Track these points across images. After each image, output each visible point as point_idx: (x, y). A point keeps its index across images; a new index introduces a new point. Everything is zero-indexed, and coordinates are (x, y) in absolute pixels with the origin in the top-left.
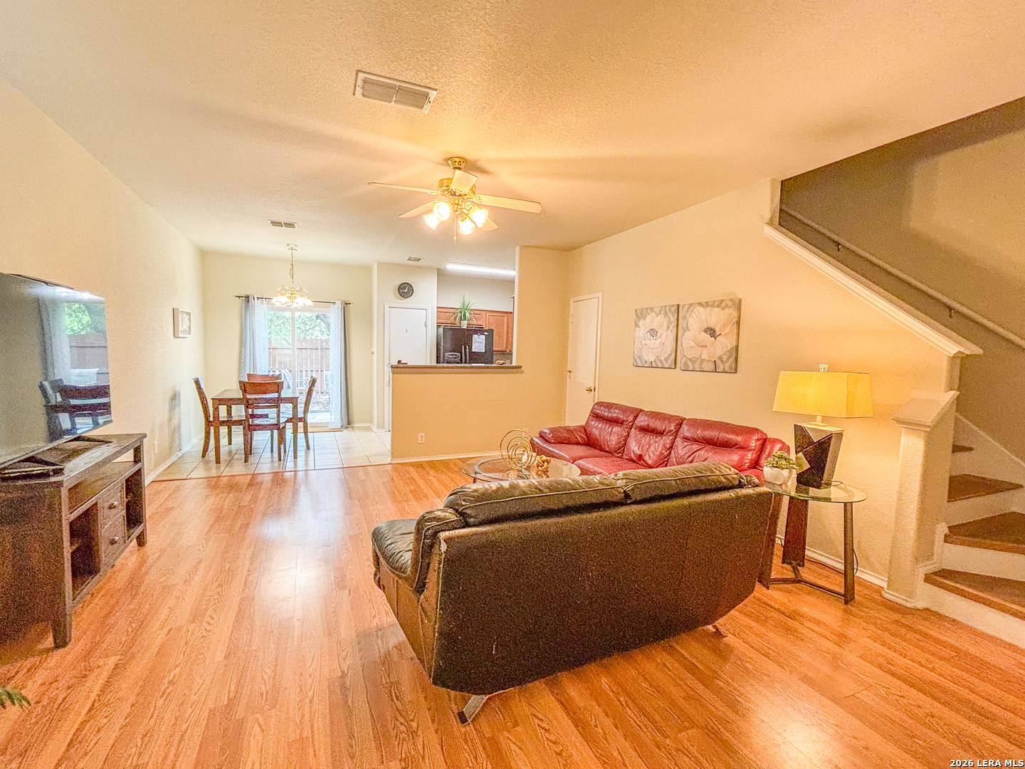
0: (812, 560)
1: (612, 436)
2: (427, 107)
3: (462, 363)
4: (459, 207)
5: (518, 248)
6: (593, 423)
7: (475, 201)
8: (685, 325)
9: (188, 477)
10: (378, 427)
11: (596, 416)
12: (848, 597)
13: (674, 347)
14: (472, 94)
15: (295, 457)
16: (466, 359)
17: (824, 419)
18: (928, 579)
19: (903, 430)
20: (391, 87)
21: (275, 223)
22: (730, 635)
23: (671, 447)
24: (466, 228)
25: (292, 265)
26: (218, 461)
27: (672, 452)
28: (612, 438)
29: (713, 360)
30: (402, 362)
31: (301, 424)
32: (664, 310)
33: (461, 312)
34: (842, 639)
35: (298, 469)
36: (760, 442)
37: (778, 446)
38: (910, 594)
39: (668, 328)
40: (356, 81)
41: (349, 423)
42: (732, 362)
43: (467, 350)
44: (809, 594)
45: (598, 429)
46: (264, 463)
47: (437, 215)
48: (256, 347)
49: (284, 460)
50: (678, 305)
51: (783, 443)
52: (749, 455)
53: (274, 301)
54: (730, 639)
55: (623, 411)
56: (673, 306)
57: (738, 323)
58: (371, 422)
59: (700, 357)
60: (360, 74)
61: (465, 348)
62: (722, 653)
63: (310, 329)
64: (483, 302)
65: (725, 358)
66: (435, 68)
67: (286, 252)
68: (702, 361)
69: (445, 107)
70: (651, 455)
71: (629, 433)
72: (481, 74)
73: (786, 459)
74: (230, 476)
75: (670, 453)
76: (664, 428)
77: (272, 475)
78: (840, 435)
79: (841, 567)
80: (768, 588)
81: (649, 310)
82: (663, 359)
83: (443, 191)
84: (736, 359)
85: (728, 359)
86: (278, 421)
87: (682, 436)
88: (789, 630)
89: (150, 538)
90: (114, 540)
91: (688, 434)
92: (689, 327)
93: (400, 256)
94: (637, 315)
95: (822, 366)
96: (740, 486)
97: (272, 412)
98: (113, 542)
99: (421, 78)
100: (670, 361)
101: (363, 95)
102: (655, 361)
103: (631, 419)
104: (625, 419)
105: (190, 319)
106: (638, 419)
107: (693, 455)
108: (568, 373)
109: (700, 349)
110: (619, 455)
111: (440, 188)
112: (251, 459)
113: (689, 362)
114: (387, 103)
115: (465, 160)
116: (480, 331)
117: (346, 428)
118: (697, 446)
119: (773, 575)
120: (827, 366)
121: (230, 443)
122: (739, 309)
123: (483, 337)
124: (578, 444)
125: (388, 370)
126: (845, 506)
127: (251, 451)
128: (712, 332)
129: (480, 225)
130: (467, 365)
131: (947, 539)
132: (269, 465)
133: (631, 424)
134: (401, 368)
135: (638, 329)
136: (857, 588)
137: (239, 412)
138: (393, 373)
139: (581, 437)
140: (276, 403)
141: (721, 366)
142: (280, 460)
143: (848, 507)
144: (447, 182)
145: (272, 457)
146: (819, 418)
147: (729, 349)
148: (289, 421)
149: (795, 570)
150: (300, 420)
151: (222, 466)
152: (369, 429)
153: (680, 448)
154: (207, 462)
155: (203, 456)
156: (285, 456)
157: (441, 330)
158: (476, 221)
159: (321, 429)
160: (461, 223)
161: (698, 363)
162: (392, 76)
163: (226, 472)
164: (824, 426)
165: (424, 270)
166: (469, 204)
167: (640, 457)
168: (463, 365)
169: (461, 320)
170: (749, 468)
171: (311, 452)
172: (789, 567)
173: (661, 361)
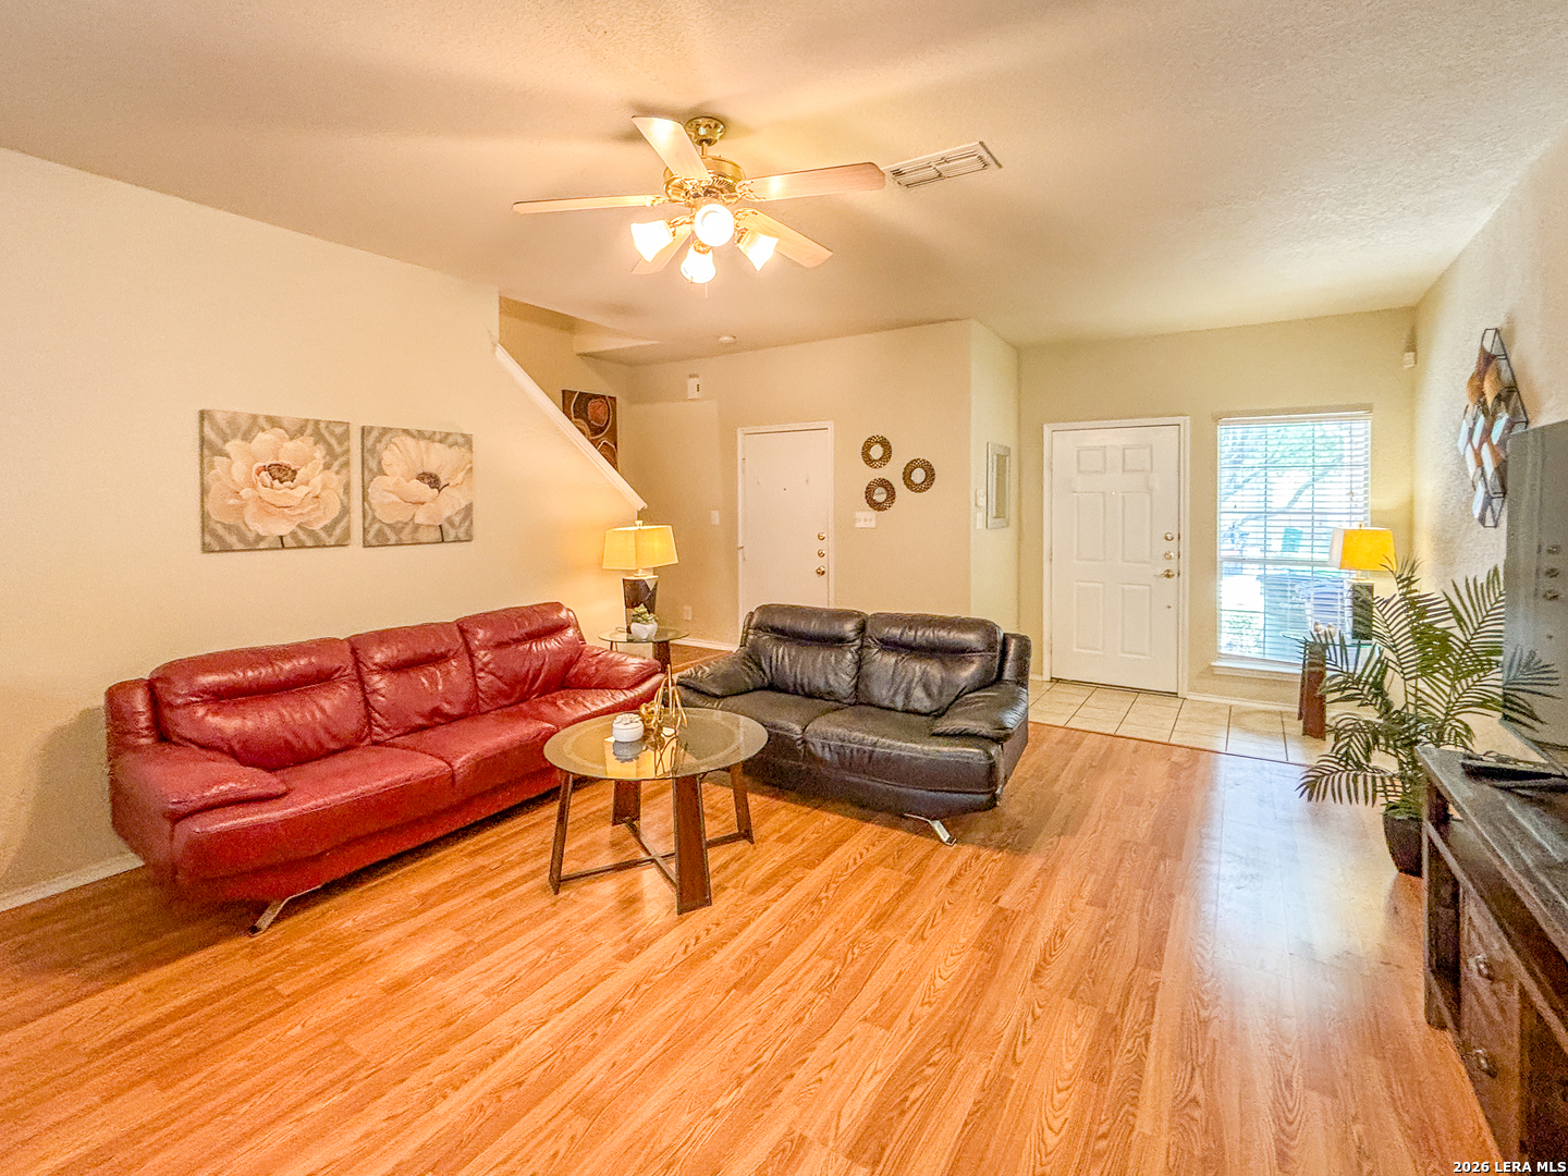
8: (373, 465)
29: (439, 524)
32: (311, 429)
39: (329, 465)
42: (469, 526)
57: (472, 470)
59: (411, 520)
65: (457, 520)
68: (417, 527)
71: (363, 690)
76: (445, 646)
82: (317, 527)
84: (472, 521)
85: (463, 521)
92: (384, 467)
100: (337, 531)
102: (293, 533)
109: (411, 507)
110: (367, 741)
113: (387, 531)
122: (471, 450)
128: (431, 480)
141: (451, 534)
146: (640, 570)
147: (460, 507)
161: (408, 530)
173: (311, 534)
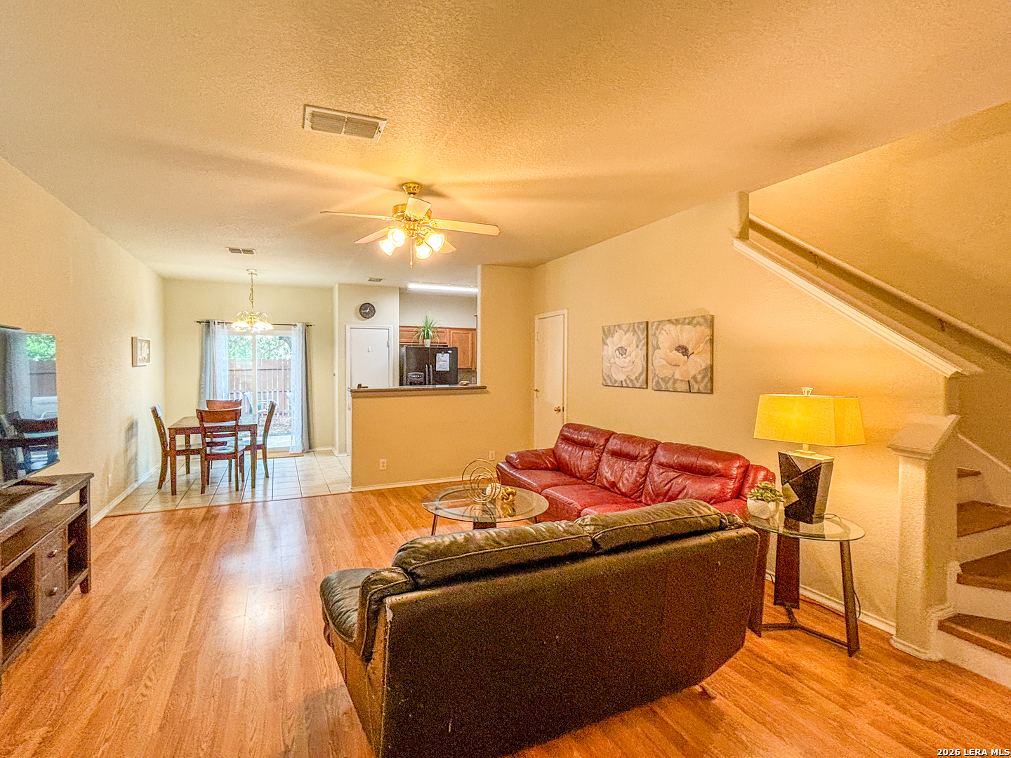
0: (807, 600)
1: (582, 460)
2: (378, 137)
3: (425, 384)
4: (415, 232)
5: (479, 267)
6: (563, 446)
7: (431, 225)
8: (655, 344)
9: (142, 512)
10: (340, 451)
11: (564, 438)
12: (852, 647)
13: (645, 366)
14: (423, 123)
15: (253, 486)
16: (429, 380)
17: (811, 447)
18: (942, 626)
19: (901, 459)
20: (342, 119)
21: (232, 250)
22: (719, 696)
23: (646, 474)
24: (422, 253)
25: (252, 289)
26: (174, 492)
27: (648, 479)
28: (583, 463)
29: (687, 380)
30: (362, 386)
31: (260, 452)
32: (632, 328)
33: (424, 331)
34: (848, 701)
35: (256, 500)
36: (742, 470)
37: (761, 475)
38: (924, 644)
39: (637, 346)
40: (304, 114)
41: (310, 448)
42: (707, 382)
43: (431, 370)
44: (806, 643)
45: (567, 452)
46: (222, 495)
47: (392, 241)
48: (217, 372)
49: (242, 490)
50: (647, 323)
51: (768, 471)
52: (731, 484)
53: (233, 326)
54: (718, 701)
55: (593, 433)
56: (642, 323)
57: (712, 341)
58: (333, 446)
59: (673, 376)
60: (307, 108)
61: (429, 367)
62: (713, 720)
63: (274, 349)
64: (446, 320)
65: (699, 377)
66: (383, 99)
67: (246, 277)
68: (675, 381)
69: (395, 135)
70: (625, 482)
71: (600, 458)
72: (430, 103)
73: (771, 491)
74: (186, 509)
75: (645, 480)
76: (637, 453)
77: (228, 507)
78: (830, 464)
79: (842, 609)
80: (760, 636)
81: (617, 327)
82: (633, 378)
83: (399, 216)
84: (712, 379)
85: (703, 378)
86: (236, 449)
87: (657, 462)
88: (787, 690)
89: (94, 585)
90: (52, 591)
91: (663, 460)
92: (660, 345)
93: (361, 278)
94: (604, 331)
95: (805, 390)
96: (722, 528)
97: (230, 441)
98: (51, 594)
99: (369, 109)
100: (640, 381)
101: (312, 128)
102: (625, 380)
103: (602, 442)
104: (595, 442)
105: (149, 347)
106: (609, 443)
107: (670, 484)
108: (535, 393)
109: (672, 368)
110: (591, 482)
111: (395, 213)
112: (208, 489)
113: (661, 382)
114: (338, 135)
115: (419, 185)
116: (444, 349)
117: (308, 452)
118: (674, 473)
119: (766, 619)
120: (810, 390)
121: (188, 472)
122: (712, 326)
123: (447, 356)
124: (547, 469)
125: (349, 394)
126: (841, 545)
127: (208, 480)
128: (684, 350)
129: (436, 249)
130: (431, 387)
131: (960, 580)
132: (227, 496)
133: (602, 448)
134: (361, 392)
135: (605, 347)
136: (861, 634)
137: (196, 440)
138: (353, 397)
139: (550, 461)
140: (235, 431)
141: (696, 387)
142: (237, 490)
143: (844, 546)
144: (402, 208)
145: (230, 487)
146: (805, 446)
147: (703, 367)
148: (247, 449)
149: (790, 614)
150: (259, 447)
151: (179, 497)
152: (330, 453)
153: (655, 475)
154: (163, 494)
155: (160, 487)
156: (243, 485)
157: (404, 350)
158: (433, 245)
159: (283, 455)
160: (417, 248)
161: (671, 382)
162: (341, 109)
163: (182, 504)
164: (811, 454)
165: (387, 290)
166: (425, 228)
167: (613, 484)
168: (426, 387)
169: (424, 338)
170: (732, 498)
171: (270, 480)
172: (782, 609)
173: (631, 381)
